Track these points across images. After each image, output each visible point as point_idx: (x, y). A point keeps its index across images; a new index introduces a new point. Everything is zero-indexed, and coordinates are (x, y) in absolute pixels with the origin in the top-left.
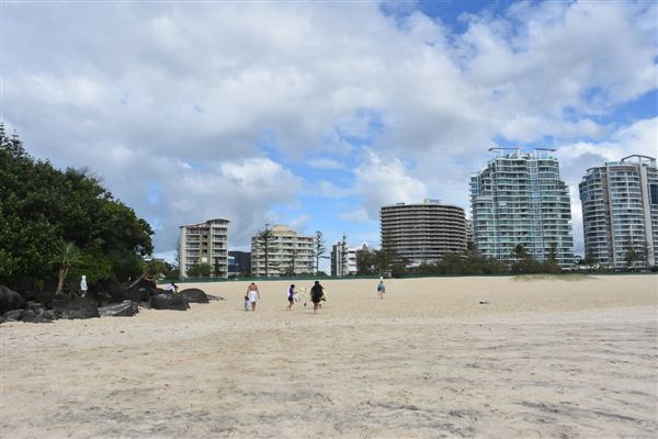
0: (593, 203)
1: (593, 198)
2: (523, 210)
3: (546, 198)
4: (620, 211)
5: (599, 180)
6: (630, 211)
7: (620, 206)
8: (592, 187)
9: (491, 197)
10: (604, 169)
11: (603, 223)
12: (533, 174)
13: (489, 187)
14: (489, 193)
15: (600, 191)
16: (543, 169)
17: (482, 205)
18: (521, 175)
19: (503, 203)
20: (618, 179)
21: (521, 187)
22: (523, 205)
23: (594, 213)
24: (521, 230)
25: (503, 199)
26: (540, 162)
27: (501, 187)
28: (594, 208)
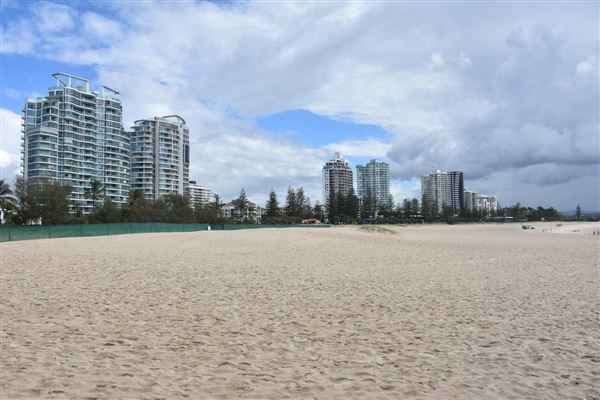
0: (141, 154)
1: (142, 149)
2: (87, 151)
3: (110, 142)
4: (165, 165)
5: (149, 133)
6: (172, 166)
7: (166, 160)
8: (142, 138)
9: (56, 131)
10: (154, 123)
11: (149, 175)
12: (100, 113)
13: (53, 118)
14: (54, 125)
15: (148, 144)
16: (109, 110)
17: (45, 137)
18: (89, 112)
19: (68, 140)
20: (166, 135)
21: (89, 125)
22: (87, 145)
23: (142, 164)
24: (84, 173)
25: (69, 135)
26: (108, 102)
27: (68, 121)
28: (142, 159)
